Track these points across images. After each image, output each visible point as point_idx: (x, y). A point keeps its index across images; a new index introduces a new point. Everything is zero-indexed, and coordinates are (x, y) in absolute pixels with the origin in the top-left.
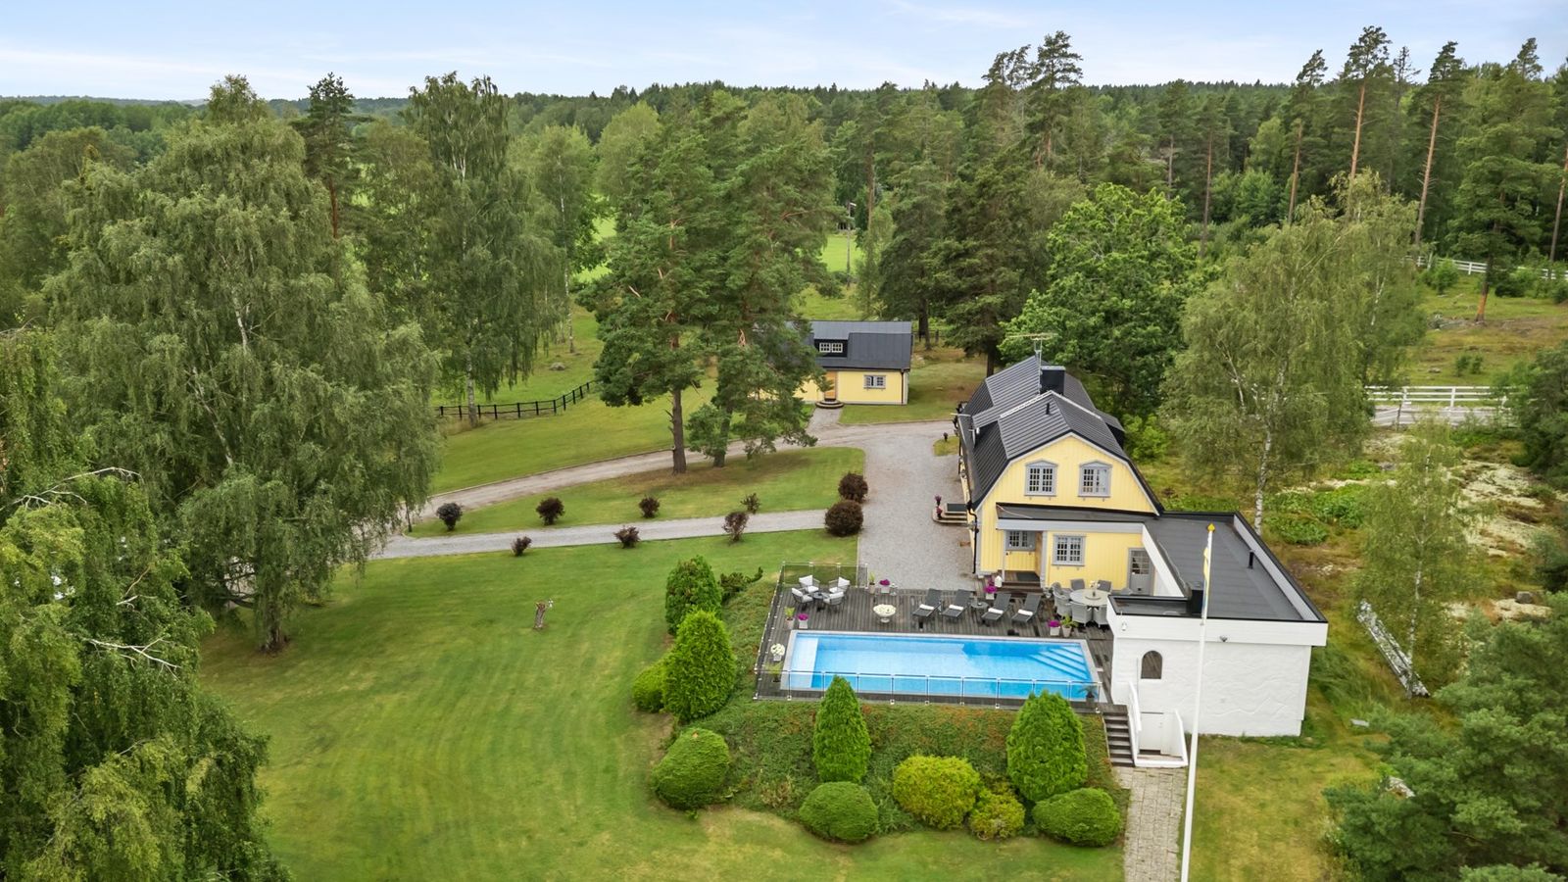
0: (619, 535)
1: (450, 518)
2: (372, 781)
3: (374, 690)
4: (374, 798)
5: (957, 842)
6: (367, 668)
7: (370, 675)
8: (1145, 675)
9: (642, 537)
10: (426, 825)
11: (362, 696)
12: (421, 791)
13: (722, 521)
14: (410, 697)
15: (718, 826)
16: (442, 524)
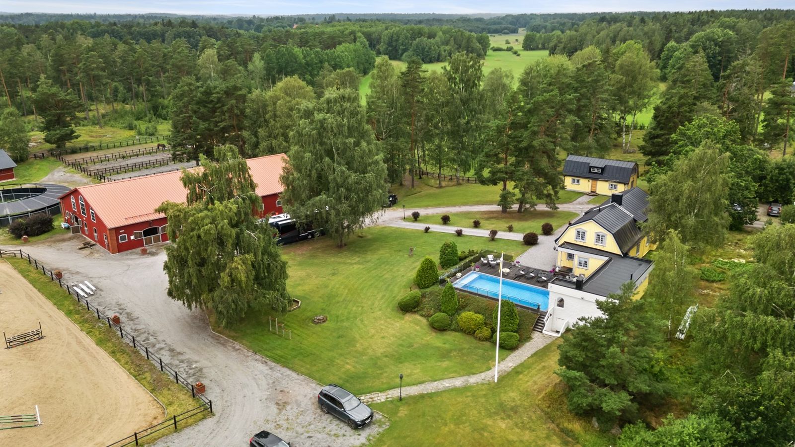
0: (456, 231)
1: (416, 216)
2: (337, 286)
3: (355, 263)
4: (334, 290)
5: (468, 338)
6: (359, 257)
7: (358, 259)
8: (559, 305)
9: (463, 233)
10: (341, 299)
11: (352, 264)
12: (346, 291)
13: (489, 232)
14: (361, 267)
15: (409, 317)
16: (412, 217)
